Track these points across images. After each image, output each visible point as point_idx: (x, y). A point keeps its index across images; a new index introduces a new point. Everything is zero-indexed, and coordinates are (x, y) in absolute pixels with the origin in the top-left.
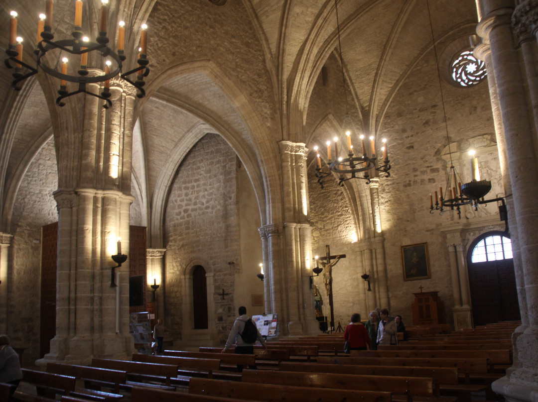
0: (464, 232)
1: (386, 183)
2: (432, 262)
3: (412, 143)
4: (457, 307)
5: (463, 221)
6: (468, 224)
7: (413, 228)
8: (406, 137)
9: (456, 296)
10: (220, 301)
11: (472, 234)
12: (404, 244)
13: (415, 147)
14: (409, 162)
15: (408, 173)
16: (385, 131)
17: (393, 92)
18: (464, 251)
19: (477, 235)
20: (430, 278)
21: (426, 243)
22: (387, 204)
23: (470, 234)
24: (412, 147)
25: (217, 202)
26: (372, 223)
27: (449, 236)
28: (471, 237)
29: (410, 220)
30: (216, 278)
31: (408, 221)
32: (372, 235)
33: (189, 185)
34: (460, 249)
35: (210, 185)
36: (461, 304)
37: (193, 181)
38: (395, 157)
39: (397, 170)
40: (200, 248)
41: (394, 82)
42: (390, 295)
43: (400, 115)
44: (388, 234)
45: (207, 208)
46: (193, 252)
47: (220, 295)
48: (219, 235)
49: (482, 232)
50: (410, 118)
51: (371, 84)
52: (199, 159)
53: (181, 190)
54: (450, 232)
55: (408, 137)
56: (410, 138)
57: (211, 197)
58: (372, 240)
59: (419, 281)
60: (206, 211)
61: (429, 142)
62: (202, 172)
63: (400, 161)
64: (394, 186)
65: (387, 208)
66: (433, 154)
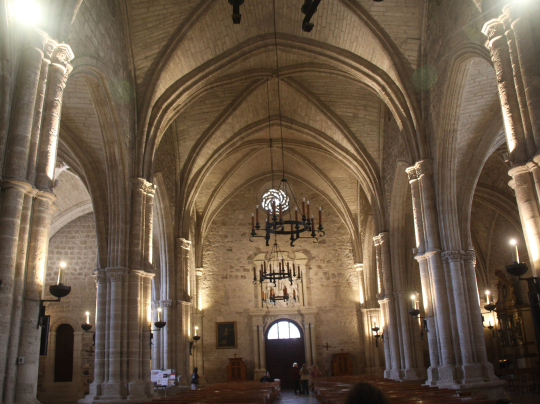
0: (265, 317)
1: (208, 273)
2: (239, 336)
3: (231, 247)
4: (257, 369)
5: (265, 309)
6: (268, 312)
7: (226, 310)
8: (227, 242)
9: (256, 361)
10: (87, 357)
11: (270, 319)
12: (218, 321)
13: (233, 250)
14: (227, 261)
15: (226, 268)
16: (211, 233)
17: (221, 206)
18: (263, 330)
19: (273, 320)
20: (236, 348)
21: (235, 322)
22: (207, 289)
23: (268, 319)
24: (231, 250)
25: (90, 271)
26: (195, 302)
27: (254, 319)
28: (269, 321)
29: (224, 303)
30: (84, 336)
31: (223, 304)
32: (195, 311)
33: (63, 251)
34: (261, 329)
35: (85, 254)
36: (260, 367)
37: (66, 248)
38: (217, 255)
39: (218, 265)
40: (70, 308)
41: (223, 199)
42: (204, 359)
43: (224, 224)
44: (206, 312)
45: (80, 274)
46: (63, 311)
47: (87, 351)
48: (90, 300)
49: (277, 318)
50: (232, 229)
52: (75, 230)
53: (53, 254)
54: (256, 316)
55: (229, 242)
56: (230, 243)
57: (84, 266)
58: (195, 315)
59: (228, 350)
60: (78, 276)
61: (244, 249)
62: (77, 242)
63: (221, 259)
64: (214, 276)
65: (207, 292)
66: (246, 258)
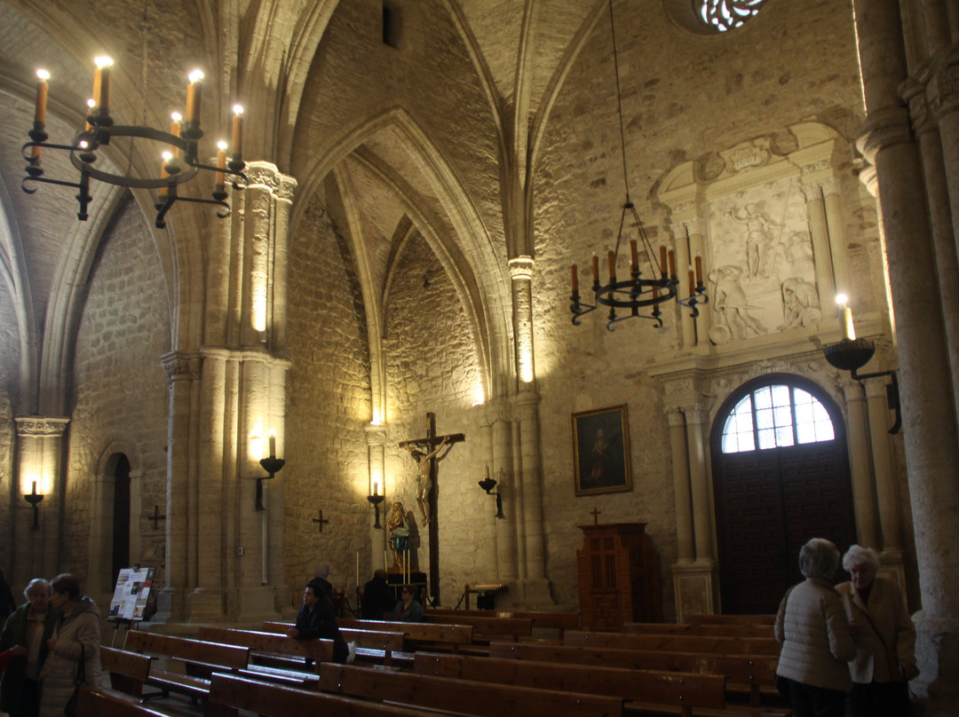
0: (704, 375)
1: (548, 269)
2: (636, 453)
3: (603, 173)
4: (683, 562)
5: (703, 350)
6: (713, 358)
7: (598, 371)
8: (591, 160)
9: (682, 535)
10: (151, 532)
11: (723, 382)
12: (579, 409)
13: (608, 181)
14: (596, 216)
15: (593, 241)
16: (550, 149)
17: (568, 59)
18: (703, 425)
19: (736, 385)
20: (631, 490)
21: (624, 407)
22: (547, 317)
23: (718, 384)
24: (603, 181)
25: (157, 315)
26: (513, 361)
27: (669, 387)
28: (722, 391)
29: (592, 350)
30: (148, 480)
31: (589, 354)
32: (512, 387)
33: (116, 281)
34: (694, 419)
35: (149, 279)
36: (694, 556)
37: (122, 272)
38: (567, 208)
39: (571, 238)
40: (123, 415)
41: (569, 37)
42: (548, 530)
43: (580, 110)
44: (547, 387)
45: (141, 328)
46: (111, 424)
47: (150, 518)
48: (156, 387)
49: (746, 378)
50: (602, 116)
51: (515, 45)
52: (136, 224)
53: (102, 293)
54: (671, 376)
55: (596, 159)
56: (599, 162)
57: (148, 305)
58: (512, 399)
59: (609, 497)
60: (139, 334)
61: (638, 166)
62: (139, 252)
63: (578, 215)
64: (562, 273)
65: (548, 326)
66: (646, 193)
